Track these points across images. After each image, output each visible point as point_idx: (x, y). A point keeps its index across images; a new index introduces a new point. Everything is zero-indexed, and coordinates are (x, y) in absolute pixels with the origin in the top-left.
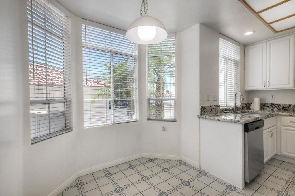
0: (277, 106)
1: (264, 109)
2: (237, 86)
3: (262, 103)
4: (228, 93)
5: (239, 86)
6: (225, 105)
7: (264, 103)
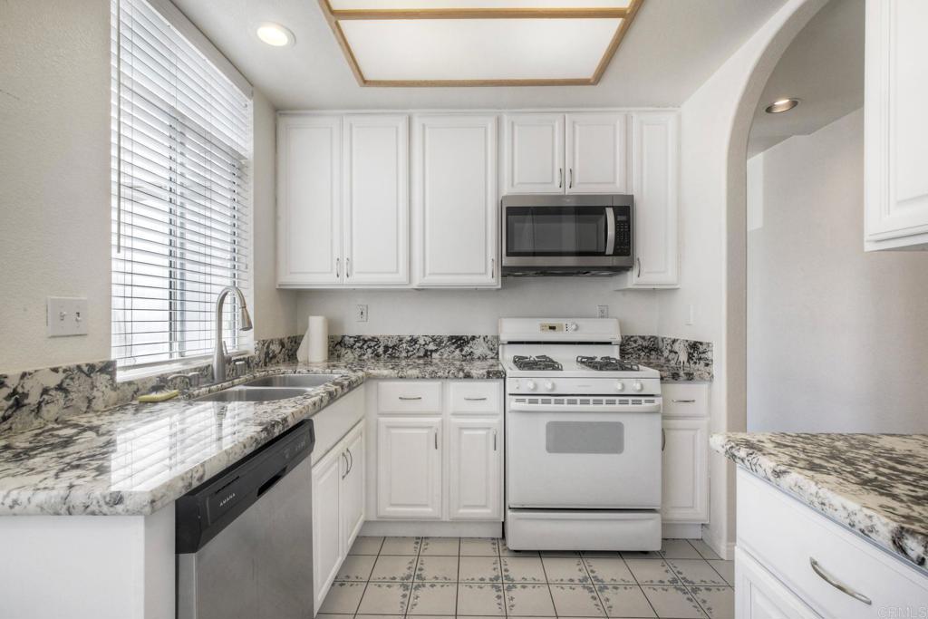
0: (373, 344)
1: (339, 356)
2: (243, 268)
3: (334, 334)
4: (188, 296)
5: (251, 265)
6: (176, 356)
7: (339, 334)
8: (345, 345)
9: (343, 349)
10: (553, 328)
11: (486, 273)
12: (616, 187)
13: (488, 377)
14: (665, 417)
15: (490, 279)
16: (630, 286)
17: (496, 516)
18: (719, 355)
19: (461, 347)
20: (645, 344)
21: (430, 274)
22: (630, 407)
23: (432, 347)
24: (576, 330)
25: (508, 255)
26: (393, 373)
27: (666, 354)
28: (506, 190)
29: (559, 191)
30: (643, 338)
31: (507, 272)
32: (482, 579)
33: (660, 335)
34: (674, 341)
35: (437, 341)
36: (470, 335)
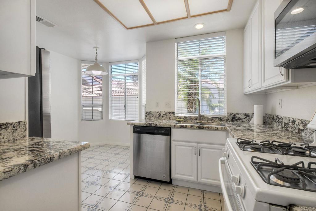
8: (274, 119)
9: (274, 122)
23: (301, 127)
32: (195, 205)
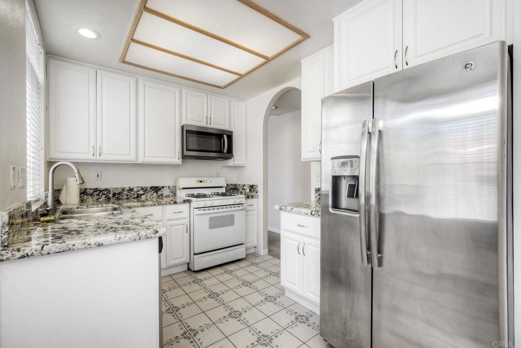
8: (87, 194)
9: (86, 196)
10: (201, 182)
11: (175, 157)
12: (225, 127)
13: (184, 202)
14: (246, 211)
15: (177, 160)
16: (230, 165)
17: (187, 260)
18: (260, 189)
19: (157, 192)
20: (233, 187)
21: (148, 157)
22: (237, 208)
23: (141, 192)
24: (210, 182)
25: (187, 150)
26: (139, 204)
27: (240, 190)
28: (184, 122)
29: (206, 126)
30: (232, 185)
31: (184, 157)
33: (238, 184)
34: (244, 185)
35: (145, 190)
36: (161, 186)
